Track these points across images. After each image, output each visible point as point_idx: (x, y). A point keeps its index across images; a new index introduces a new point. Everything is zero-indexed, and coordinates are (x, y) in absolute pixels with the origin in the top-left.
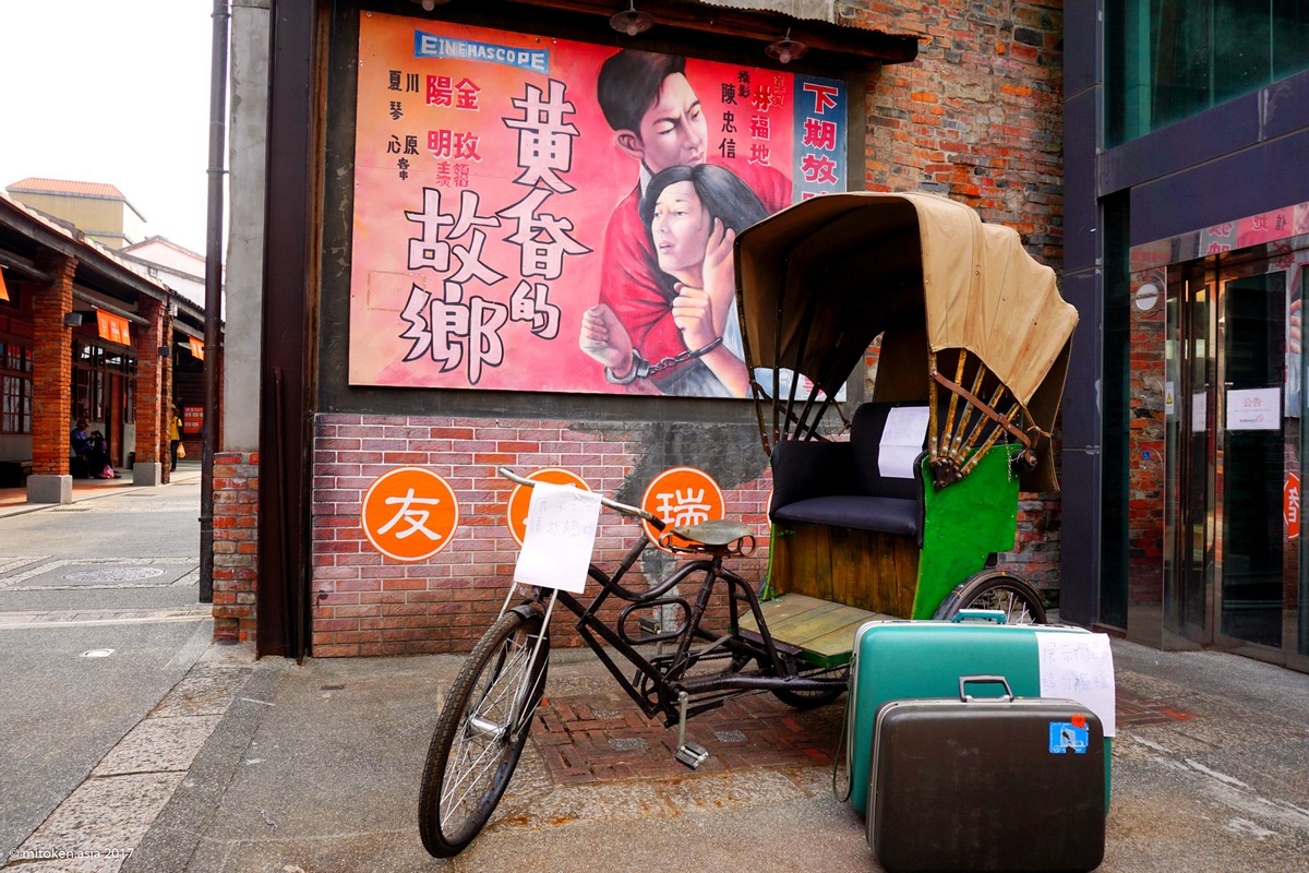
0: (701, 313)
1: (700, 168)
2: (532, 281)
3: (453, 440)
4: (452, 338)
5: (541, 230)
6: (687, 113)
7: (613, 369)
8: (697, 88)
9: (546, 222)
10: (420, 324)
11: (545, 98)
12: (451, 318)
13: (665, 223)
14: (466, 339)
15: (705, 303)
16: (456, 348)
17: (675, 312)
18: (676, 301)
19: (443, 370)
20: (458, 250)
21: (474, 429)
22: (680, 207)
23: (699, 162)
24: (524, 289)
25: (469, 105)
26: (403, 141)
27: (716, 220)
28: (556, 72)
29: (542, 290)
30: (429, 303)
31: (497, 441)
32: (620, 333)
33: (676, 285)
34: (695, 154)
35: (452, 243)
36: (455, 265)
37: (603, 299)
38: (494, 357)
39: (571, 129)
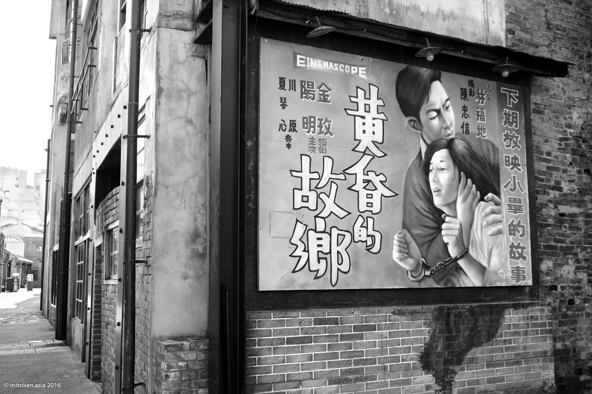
0: (457, 232)
1: (452, 140)
2: (365, 215)
3: (327, 326)
4: (321, 255)
5: (369, 181)
6: (443, 106)
7: (411, 271)
8: (448, 90)
9: (371, 177)
10: (301, 247)
11: (367, 96)
12: (320, 242)
13: (436, 176)
14: (328, 256)
15: (458, 226)
16: (323, 262)
17: (443, 232)
18: (444, 226)
19: (316, 278)
20: (323, 196)
21: (339, 317)
22: (443, 165)
23: (451, 137)
24: (360, 220)
25: (325, 100)
26: (288, 124)
27: (462, 173)
28: (373, 80)
29: (370, 221)
30: (306, 232)
31: (352, 325)
32: (414, 248)
33: (443, 215)
34: (449, 132)
35: (319, 191)
36: (321, 206)
37: (405, 226)
38: (345, 267)
39: (382, 116)
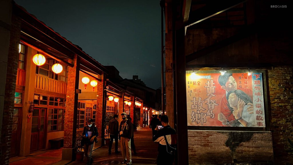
0: (237, 113)
1: (236, 90)
2: (210, 110)
3: (200, 134)
4: (198, 119)
5: (211, 102)
6: (233, 82)
7: (223, 122)
10: (194, 117)
11: (210, 82)
12: (198, 116)
13: (231, 99)
14: (200, 119)
15: (238, 112)
17: (233, 113)
18: (233, 112)
19: (197, 123)
20: (199, 106)
22: (233, 97)
23: (236, 89)
24: (209, 111)
25: (199, 85)
26: (190, 91)
27: (239, 98)
28: (212, 78)
29: (211, 111)
30: (195, 114)
31: (206, 134)
32: (224, 117)
33: (233, 109)
34: (235, 88)
35: (198, 105)
36: (198, 108)
37: (221, 112)
38: (205, 121)
39: (215, 87)
